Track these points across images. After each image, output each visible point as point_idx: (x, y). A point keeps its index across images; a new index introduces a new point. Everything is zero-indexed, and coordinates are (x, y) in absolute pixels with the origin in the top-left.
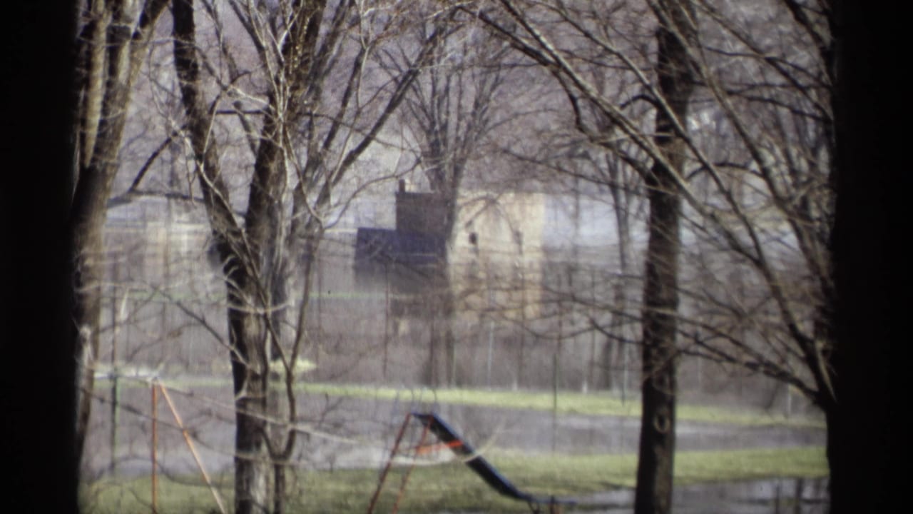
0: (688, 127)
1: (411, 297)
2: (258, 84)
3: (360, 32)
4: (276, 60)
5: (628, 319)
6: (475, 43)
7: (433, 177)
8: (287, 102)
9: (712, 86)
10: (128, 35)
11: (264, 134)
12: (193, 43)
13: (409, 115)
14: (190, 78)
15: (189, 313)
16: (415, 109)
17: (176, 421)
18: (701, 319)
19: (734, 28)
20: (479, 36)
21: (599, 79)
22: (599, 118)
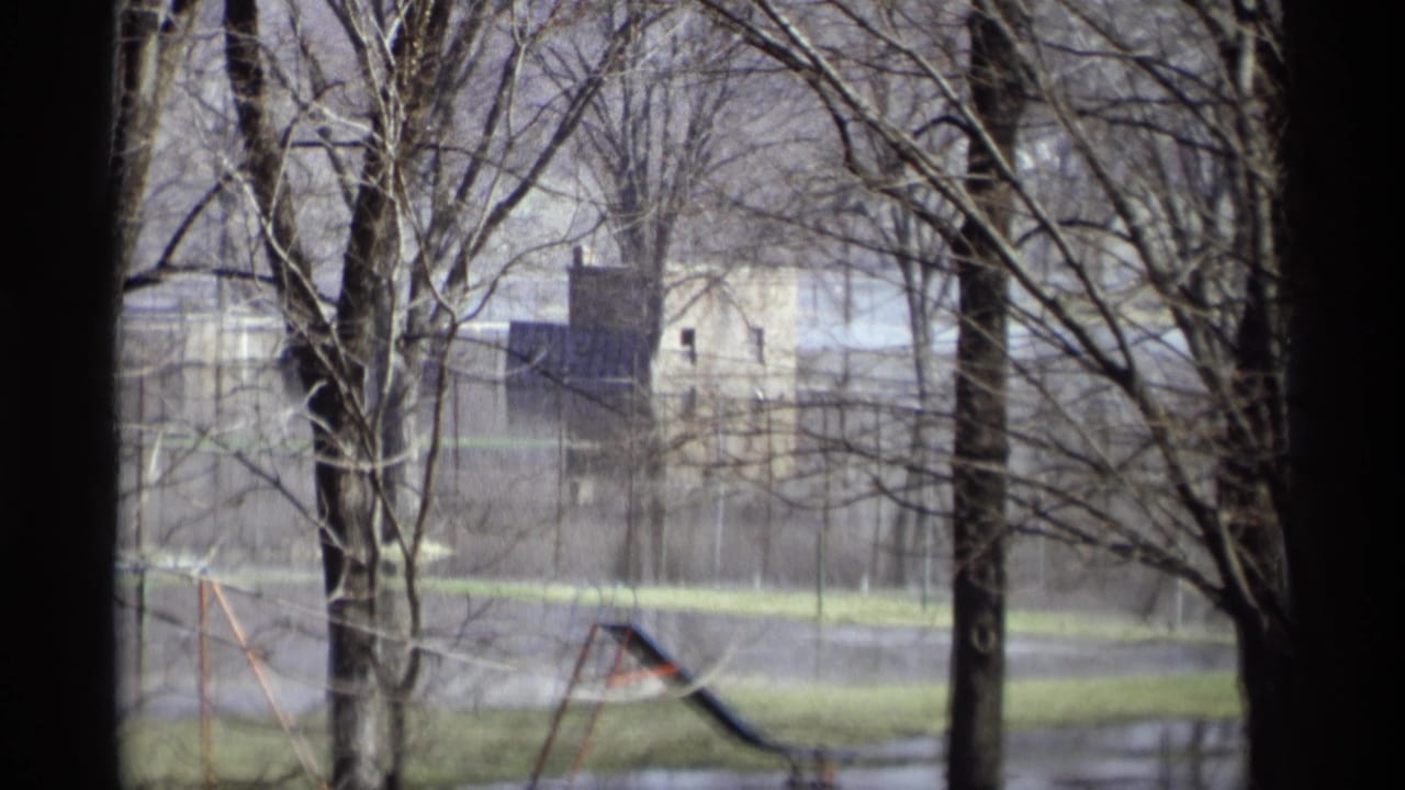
0: (1018, 165)
1: (597, 446)
2: (354, 100)
3: (512, 19)
4: (383, 64)
5: (932, 478)
6: (691, 38)
7: (625, 243)
8: (400, 129)
9: (1055, 103)
10: (153, 24)
11: (365, 177)
12: (255, 37)
13: (588, 149)
14: (250, 91)
15: (255, 470)
16: (596, 139)
17: (235, 635)
18: (1043, 478)
19: (1086, 13)
20: (697, 27)
21: (881, 91)
22: (881, 152)
